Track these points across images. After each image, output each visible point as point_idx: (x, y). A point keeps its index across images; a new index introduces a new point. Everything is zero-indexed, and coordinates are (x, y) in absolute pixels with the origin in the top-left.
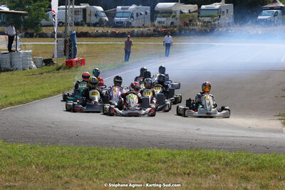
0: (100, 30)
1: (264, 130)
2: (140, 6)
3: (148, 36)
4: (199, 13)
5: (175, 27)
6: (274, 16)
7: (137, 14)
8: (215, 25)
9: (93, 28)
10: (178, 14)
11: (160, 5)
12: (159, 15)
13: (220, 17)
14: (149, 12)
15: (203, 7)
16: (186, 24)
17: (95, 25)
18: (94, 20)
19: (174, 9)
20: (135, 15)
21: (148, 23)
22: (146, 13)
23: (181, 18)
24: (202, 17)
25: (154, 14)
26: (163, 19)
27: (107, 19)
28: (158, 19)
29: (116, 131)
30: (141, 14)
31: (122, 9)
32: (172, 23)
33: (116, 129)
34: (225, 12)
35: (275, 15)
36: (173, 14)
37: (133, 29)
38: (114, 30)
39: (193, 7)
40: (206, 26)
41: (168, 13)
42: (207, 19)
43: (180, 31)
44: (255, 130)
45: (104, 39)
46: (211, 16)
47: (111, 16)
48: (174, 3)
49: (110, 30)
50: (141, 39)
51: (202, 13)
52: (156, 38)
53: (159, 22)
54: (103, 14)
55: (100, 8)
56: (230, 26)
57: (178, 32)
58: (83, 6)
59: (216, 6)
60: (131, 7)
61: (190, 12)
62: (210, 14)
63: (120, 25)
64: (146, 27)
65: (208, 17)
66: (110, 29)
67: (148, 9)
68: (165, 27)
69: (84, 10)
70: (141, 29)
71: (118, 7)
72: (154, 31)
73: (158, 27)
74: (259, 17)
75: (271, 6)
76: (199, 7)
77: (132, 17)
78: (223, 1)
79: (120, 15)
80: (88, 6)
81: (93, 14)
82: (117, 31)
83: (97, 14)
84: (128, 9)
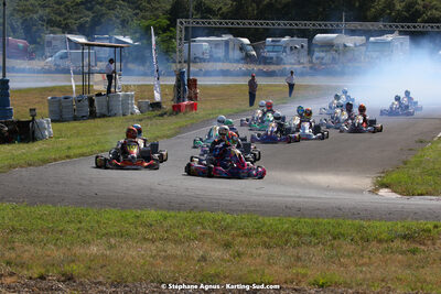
2: (295, 38)
4: (367, 47)
7: (291, 47)
9: (235, 65)
10: (341, 48)
12: (317, 49)
14: (306, 45)
15: (372, 39)
17: (238, 61)
19: (335, 42)
20: (288, 50)
22: (302, 46)
25: (312, 47)
26: (322, 54)
27: (254, 53)
28: (317, 54)
30: (296, 48)
31: (272, 41)
36: (335, 48)
37: (284, 66)
38: (261, 67)
39: (360, 39)
41: (329, 46)
48: (335, 35)
53: (317, 58)
54: (250, 48)
55: (246, 41)
58: (226, 37)
59: (389, 37)
60: (284, 39)
61: (356, 46)
63: (269, 61)
67: (304, 42)
68: (325, 64)
69: (227, 43)
70: (295, 66)
71: (268, 39)
72: (311, 68)
73: (315, 64)
76: (368, 39)
77: (284, 52)
78: (397, 33)
79: (270, 49)
80: (231, 37)
81: (237, 47)
82: (265, 68)
83: (242, 48)
84: (279, 41)
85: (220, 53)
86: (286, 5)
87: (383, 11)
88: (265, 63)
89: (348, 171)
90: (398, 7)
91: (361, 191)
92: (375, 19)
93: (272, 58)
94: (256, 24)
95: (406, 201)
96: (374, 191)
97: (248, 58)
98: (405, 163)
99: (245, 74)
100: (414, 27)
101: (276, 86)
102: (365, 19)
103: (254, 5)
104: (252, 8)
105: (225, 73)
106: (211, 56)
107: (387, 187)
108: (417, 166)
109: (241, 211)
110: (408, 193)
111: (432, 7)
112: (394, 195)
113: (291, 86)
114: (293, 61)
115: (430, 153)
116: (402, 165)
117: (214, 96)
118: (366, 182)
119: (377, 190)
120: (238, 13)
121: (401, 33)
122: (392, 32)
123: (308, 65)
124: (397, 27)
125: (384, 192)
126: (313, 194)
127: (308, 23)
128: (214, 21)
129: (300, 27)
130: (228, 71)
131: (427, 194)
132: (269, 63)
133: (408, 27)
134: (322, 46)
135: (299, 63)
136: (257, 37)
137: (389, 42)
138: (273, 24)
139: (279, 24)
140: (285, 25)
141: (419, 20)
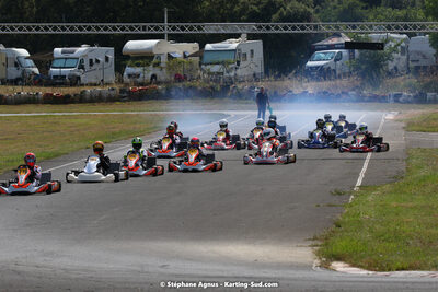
0: (25, 91)
1: (279, 266)
2: (96, 48)
3: (111, 100)
4: (201, 58)
5: (159, 83)
6: (336, 60)
7: (91, 60)
8: (230, 78)
9: (11, 88)
10: (164, 60)
11: (131, 45)
12: (129, 62)
13: (238, 64)
14: (111, 56)
15: (209, 46)
16: (179, 78)
17: (15, 82)
18: (14, 73)
19: (155, 52)
20: (86, 64)
21: (111, 77)
22: (107, 59)
23: (169, 68)
24: (206, 65)
25: (122, 60)
26: (138, 70)
27: (36, 70)
28: (129, 70)
29: (19, 273)
30: (98, 61)
31: (63, 52)
32: (154, 76)
33: (20, 268)
34: (248, 55)
35: (338, 58)
36: (155, 60)
37: (82, 89)
38: (49, 90)
39: (192, 48)
40: (215, 81)
41: (145, 58)
42: (215, 68)
43: (168, 90)
44: (264, 266)
45: (31, 107)
46: (223, 63)
47: (44, 65)
48: (155, 41)
49: (42, 91)
50: (98, 106)
51: (207, 58)
52: (125, 105)
53: (130, 76)
54: (30, 62)
55: (24, 52)
56: (257, 80)
57: (164, 92)
59: (232, 44)
60: (79, 49)
61: (185, 56)
62: (221, 60)
63: (59, 81)
64: (107, 84)
65: (218, 63)
66: (43, 88)
67: (110, 52)
68: (142, 84)
70: (99, 89)
71: (56, 49)
72: (122, 91)
73: (127, 84)
74: (309, 64)
75: (330, 42)
76: (202, 47)
77: (81, 67)
78: (244, 36)
79: (61, 63)
80: (2, 48)
81: (10, 62)
82: (56, 92)
83: (18, 63)
84: (73, 52)
93: (63, 77)
100: (268, 28)
114: (94, 81)
121: (251, 37)
122: (237, 36)
129: (103, 31)
132: (61, 85)
134: (137, 58)
135: (104, 84)
137: (235, 50)
138: (63, 29)
139: (72, 29)
140: (80, 29)
141: (274, 17)
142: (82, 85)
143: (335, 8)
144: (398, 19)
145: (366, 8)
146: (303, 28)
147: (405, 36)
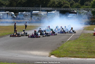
2: (27, 12)
3: (29, 23)
10: (40, 15)
15: (49, 12)
19: (38, 13)
20: (25, 16)
22: (29, 15)
24: (48, 16)
25: (32, 15)
27: (15, 16)
28: (33, 17)
30: (27, 15)
31: (20, 13)
32: (38, 18)
34: (57, 14)
48: (38, 11)
54: (14, 15)
55: (13, 13)
58: (7, 12)
59: (53, 12)
60: (24, 13)
61: (44, 14)
67: (30, 13)
68: (36, 20)
69: (7, 14)
74: (68, 16)
76: (47, 13)
78: (56, 11)
79: (20, 15)
80: (9, 12)
81: (10, 15)
82: (18, 21)
83: (12, 15)
84: (22, 13)
85: (5, 16)
86: (25, 3)
87: (52, 4)
88: (19, 19)
89: (42, 50)
90: (56, 3)
91: (46, 56)
92: (50, 7)
93: (20, 18)
94: (16, 8)
95: (58, 59)
96: (49, 56)
97: (13, 18)
98: (58, 48)
99: (13, 23)
100: (61, 9)
101: (21, 26)
102: (47, 7)
103: (15, 3)
104: (15, 4)
105: (7, 22)
106: (3, 17)
107: (53, 55)
108: (62, 49)
109: (12, 62)
110: (59, 57)
111: (66, 3)
112: (55, 57)
113: (26, 26)
114: (26, 19)
115: (65, 45)
116: (57, 49)
117: (4, 29)
118: (47, 53)
119: (50, 56)
120: (11, 5)
121: (57, 11)
122: (54, 11)
123: (31, 20)
124: (56, 9)
125: (52, 56)
126: (32, 57)
127: (31, 8)
128: (4, 8)
129: (28, 9)
130: (8, 22)
131: (64, 57)
132: (20, 20)
133: (59, 9)
134: (35, 15)
135: (28, 19)
136: (16, 12)
137: (54, 13)
138: (21, 8)
139: (22, 8)
140: (24, 8)
141: (62, 7)
142: (24, 20)
143: (75, 5)
144: (86, 8)
145: (81, 6)
146: (67, 9)
147: (87, 11)
